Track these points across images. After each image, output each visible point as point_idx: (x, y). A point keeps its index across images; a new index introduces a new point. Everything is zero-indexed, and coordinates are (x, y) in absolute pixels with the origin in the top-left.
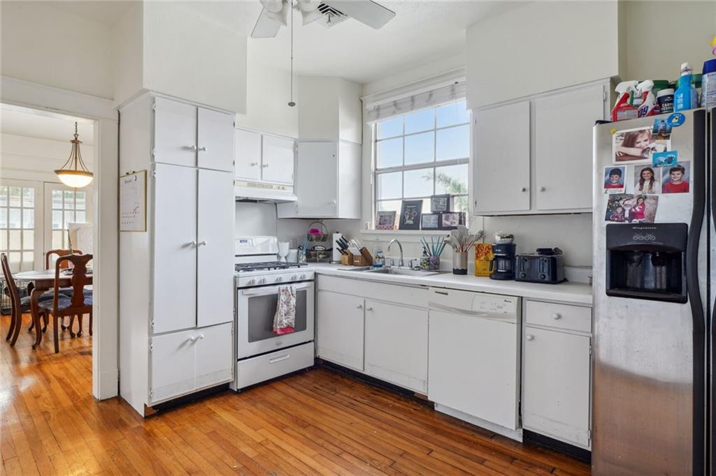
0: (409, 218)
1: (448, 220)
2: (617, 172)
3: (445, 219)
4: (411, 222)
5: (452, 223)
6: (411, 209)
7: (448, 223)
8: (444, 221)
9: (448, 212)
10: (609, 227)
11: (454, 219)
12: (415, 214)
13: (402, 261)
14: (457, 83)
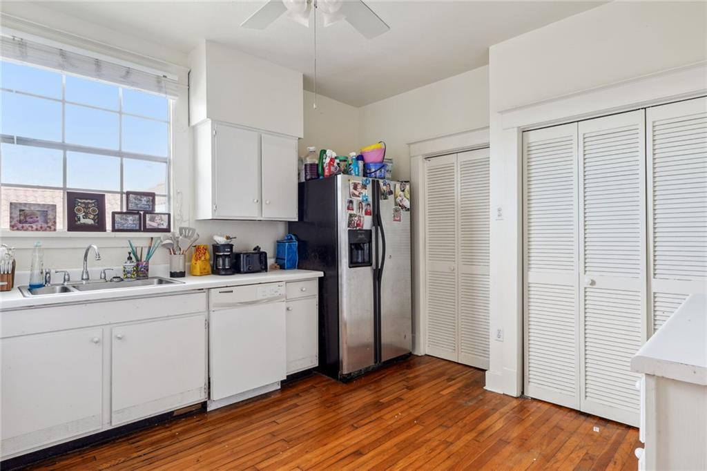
0: (86, 217)
1: (153, 221)
2: (351, 202)
3: (150, 220)
4: (89, 222)
5: (159, 225)
6: (87, 204)
7: (154, 225)
8: (148, 222)
9: (152, 212)
10: (349, 230)
11: (161, 220)
12: (94, 211)
13: (87, 272)
14: (164, 76)
